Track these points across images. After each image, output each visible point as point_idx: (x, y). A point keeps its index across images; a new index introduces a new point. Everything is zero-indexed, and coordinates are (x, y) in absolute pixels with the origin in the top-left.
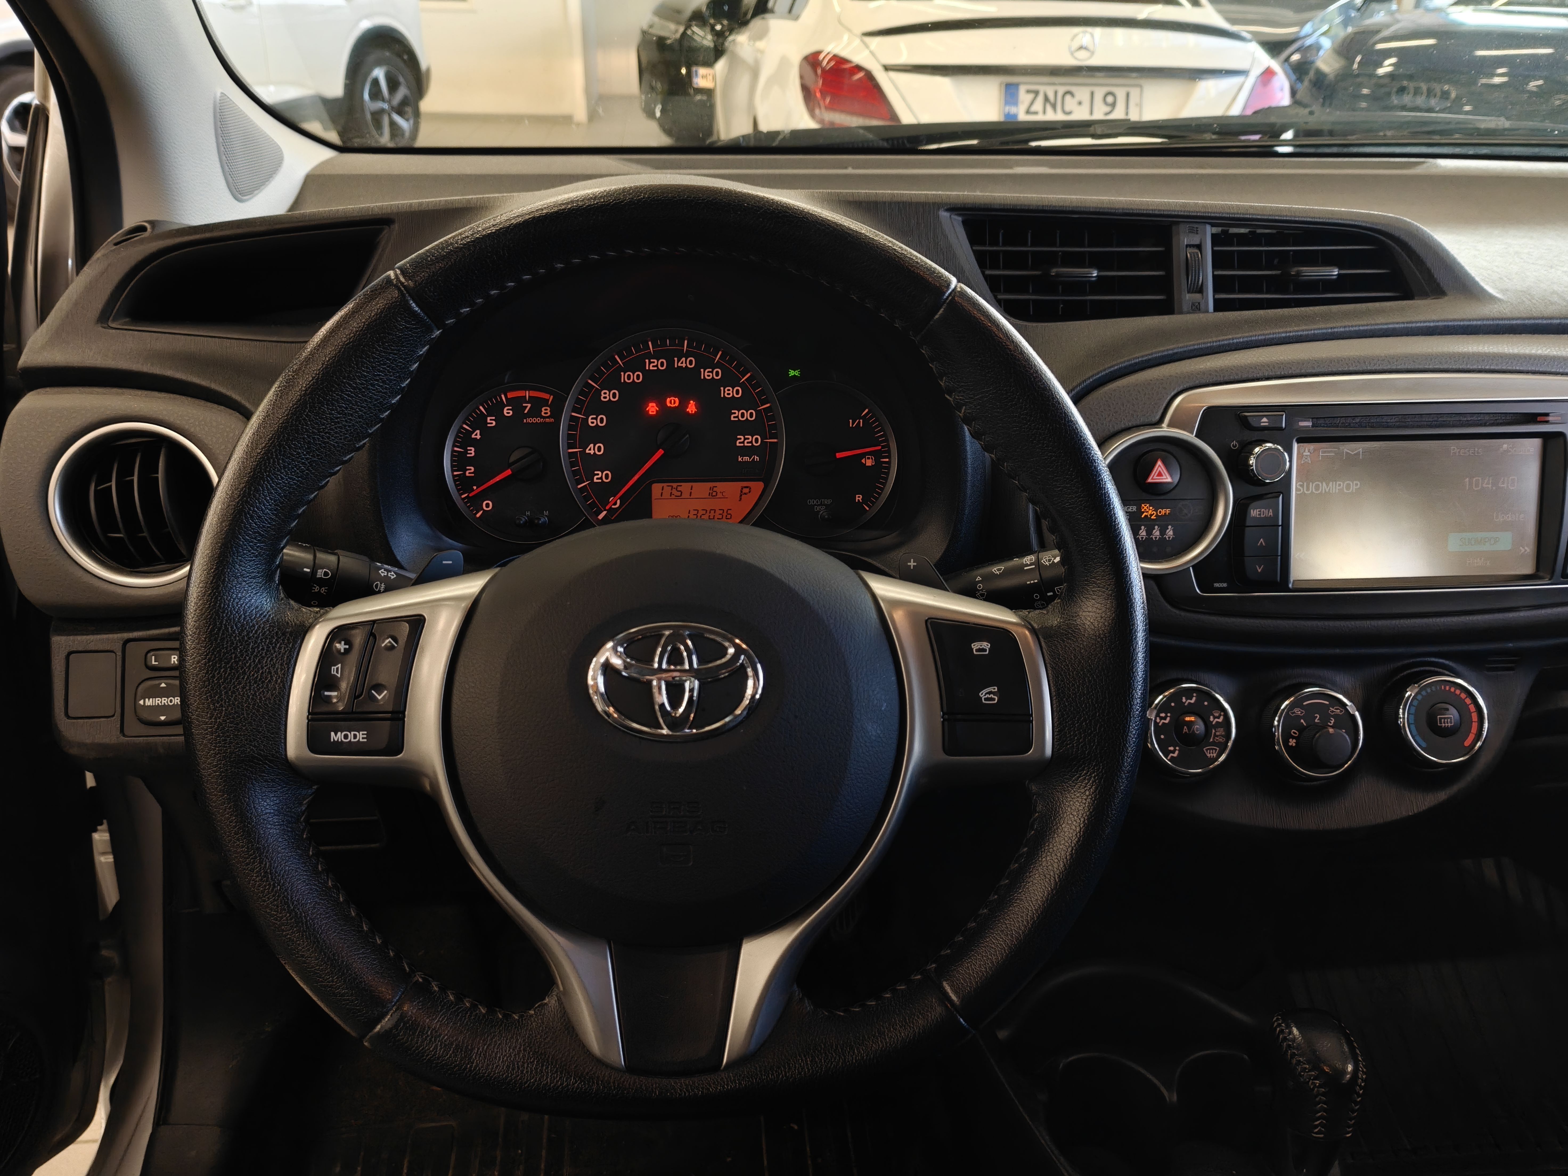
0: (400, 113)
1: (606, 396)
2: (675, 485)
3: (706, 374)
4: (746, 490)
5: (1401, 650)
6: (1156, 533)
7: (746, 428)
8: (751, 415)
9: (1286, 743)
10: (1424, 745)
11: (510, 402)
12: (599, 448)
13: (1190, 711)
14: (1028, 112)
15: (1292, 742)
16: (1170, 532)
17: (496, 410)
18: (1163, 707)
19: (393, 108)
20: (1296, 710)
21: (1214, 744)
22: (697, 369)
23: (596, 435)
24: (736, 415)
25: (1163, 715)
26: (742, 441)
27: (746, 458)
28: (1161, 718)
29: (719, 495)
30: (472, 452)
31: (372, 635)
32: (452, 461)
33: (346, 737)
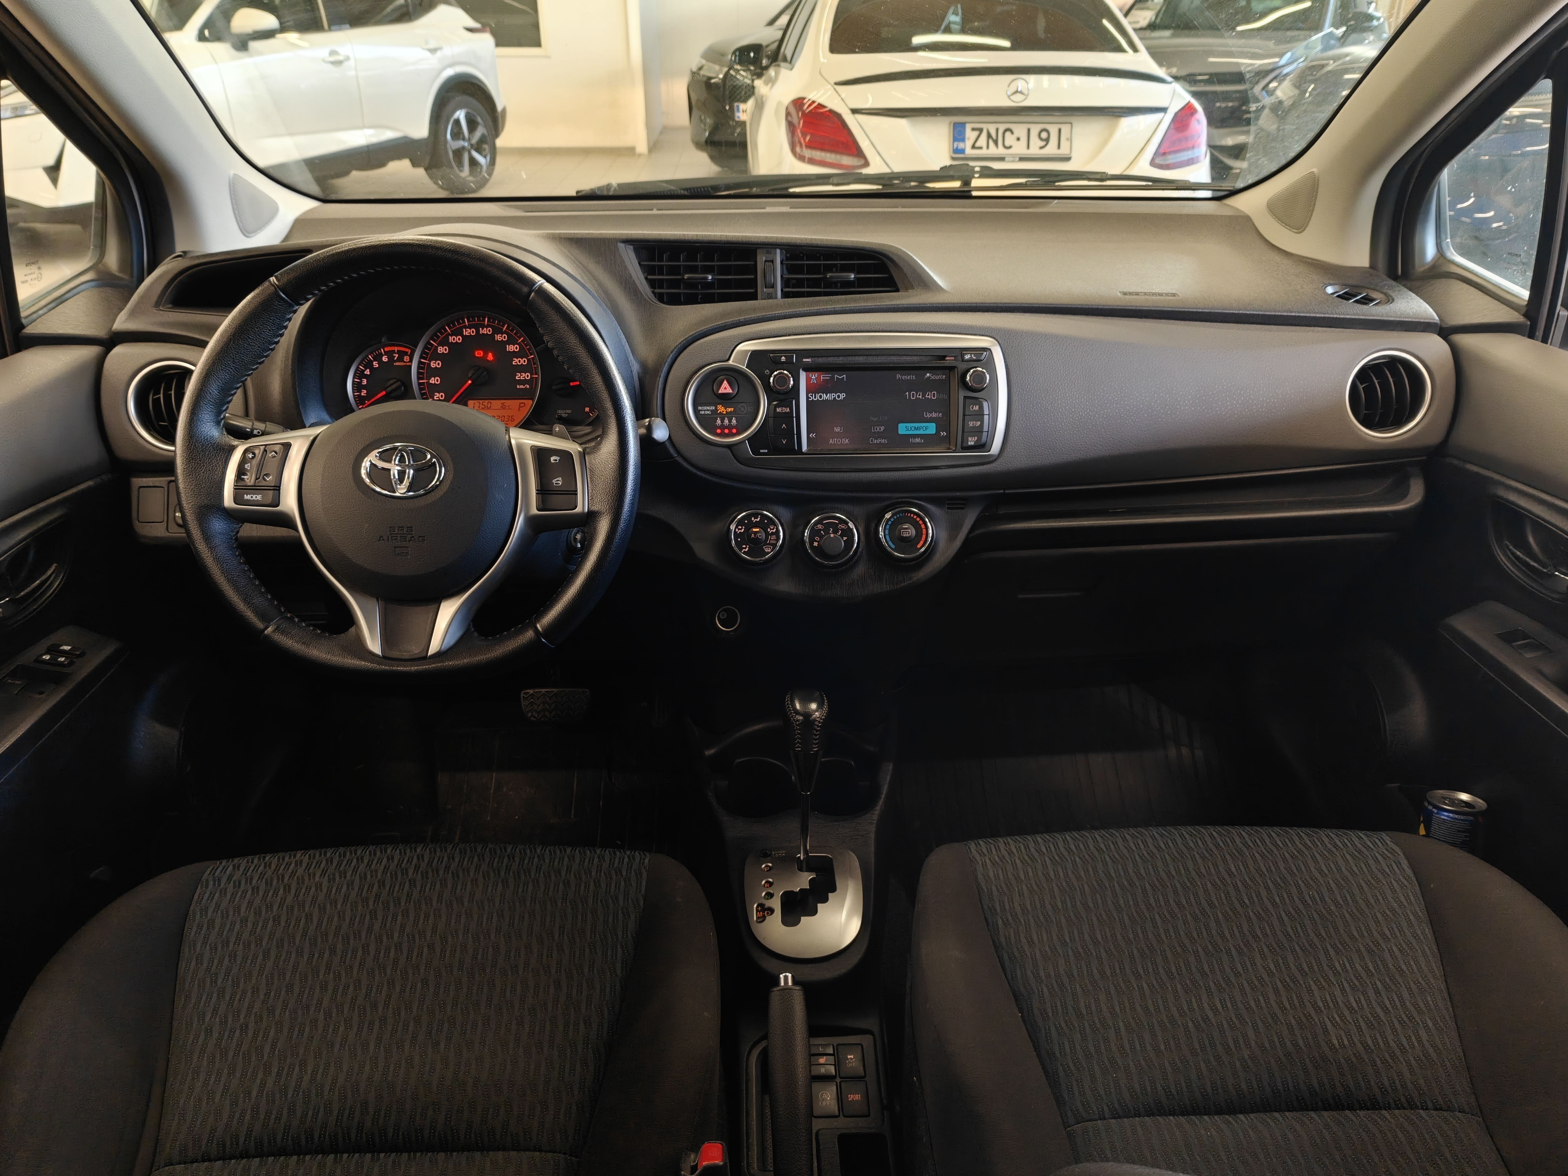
0: (479, 150)
1: (441, 350)
2: (481, 401)
3: (499, 337)
4: (523, 405)
5: (886, 495)
6: (726, 421)
7: (521, 369)
8: (524, 361)
9: (811, 543)
10: (893, 547)
11: (386, 353)
12: (437, 380)
13: (756, 525)
14: (973, 147)
15: (816, 544)
16: (734, 421)
17: (378, 358)
18: (740, 522)
19: (472, 146)
20: (819, 526)
21: (769, 544)
22: (492, 336)
23: (435, 372)
24: (516, 362)
25: (740, 527)
26: (519, 376)
27: (522, 387)
28: (739, 529)
29: (507, 408)
30: (365, 382)
31: (265, 450)
32: (353, 387)
33: (252, 497)
